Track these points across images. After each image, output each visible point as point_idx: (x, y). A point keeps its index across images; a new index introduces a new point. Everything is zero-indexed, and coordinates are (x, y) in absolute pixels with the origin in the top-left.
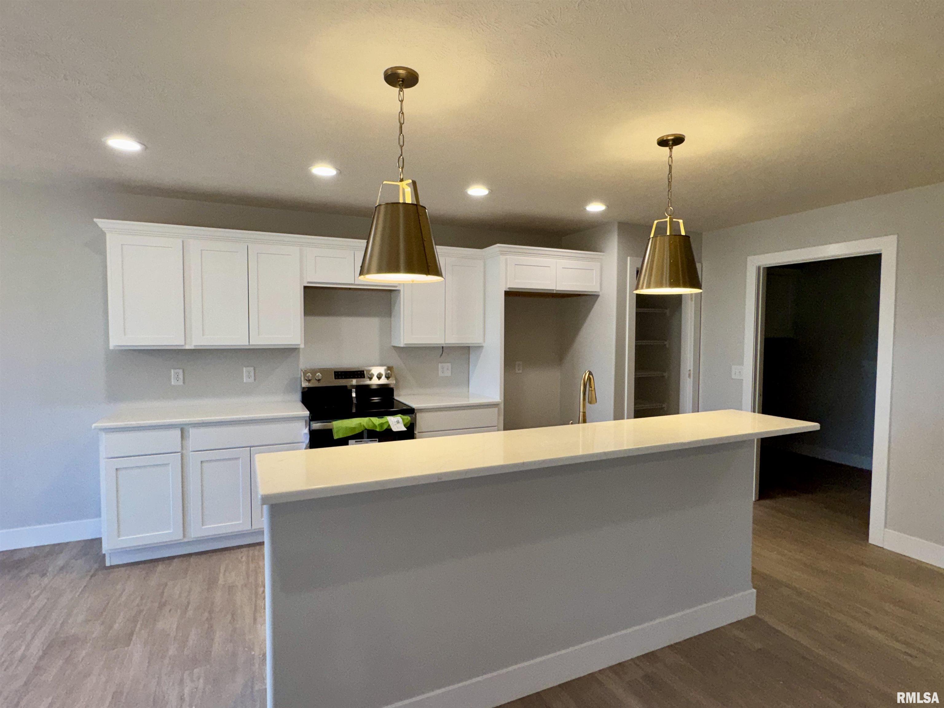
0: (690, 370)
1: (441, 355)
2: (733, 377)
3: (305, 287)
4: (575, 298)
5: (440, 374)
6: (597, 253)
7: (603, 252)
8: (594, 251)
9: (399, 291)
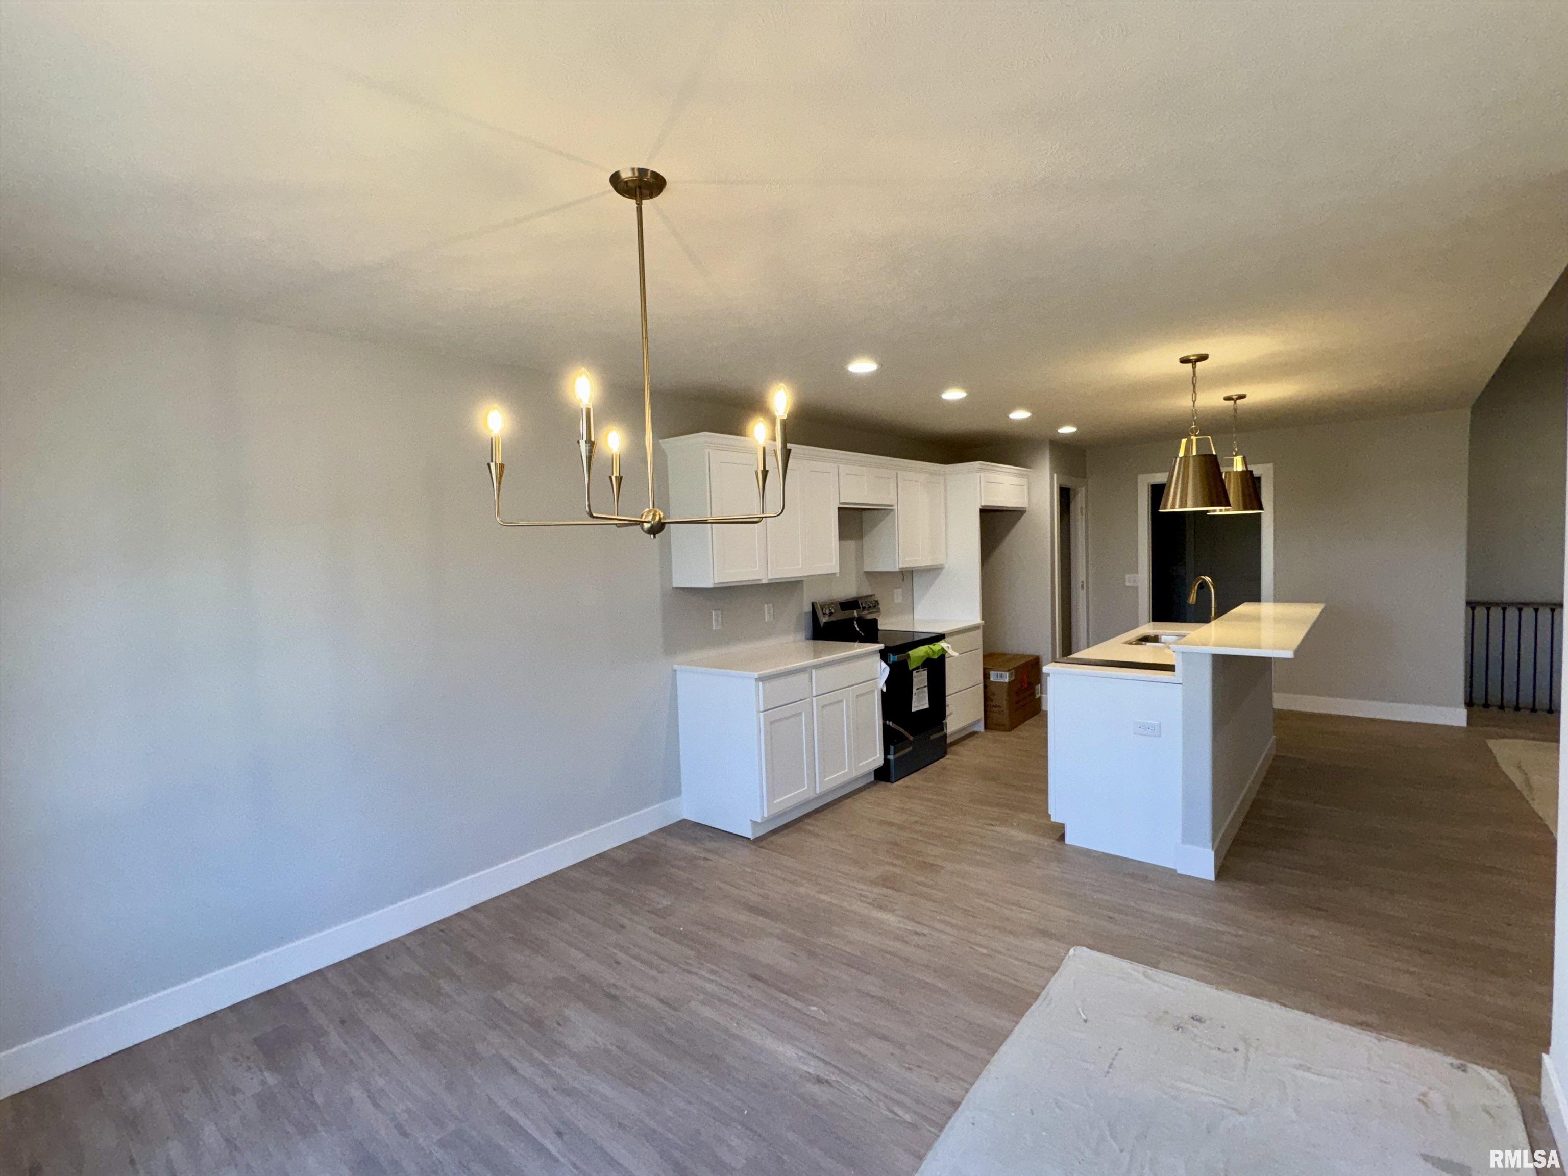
0: (1082, 582)
1: (903, 580)
2: (1127, 584)
3: (839, 509)
4: (993, 514)
5: (896, 601)
6: (1029, 470)
7: (1030, 468)
8: (1025, 467)
9: (892, 510)
